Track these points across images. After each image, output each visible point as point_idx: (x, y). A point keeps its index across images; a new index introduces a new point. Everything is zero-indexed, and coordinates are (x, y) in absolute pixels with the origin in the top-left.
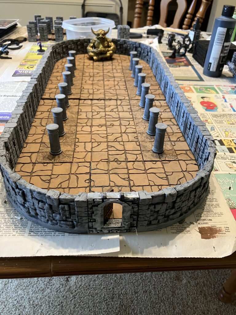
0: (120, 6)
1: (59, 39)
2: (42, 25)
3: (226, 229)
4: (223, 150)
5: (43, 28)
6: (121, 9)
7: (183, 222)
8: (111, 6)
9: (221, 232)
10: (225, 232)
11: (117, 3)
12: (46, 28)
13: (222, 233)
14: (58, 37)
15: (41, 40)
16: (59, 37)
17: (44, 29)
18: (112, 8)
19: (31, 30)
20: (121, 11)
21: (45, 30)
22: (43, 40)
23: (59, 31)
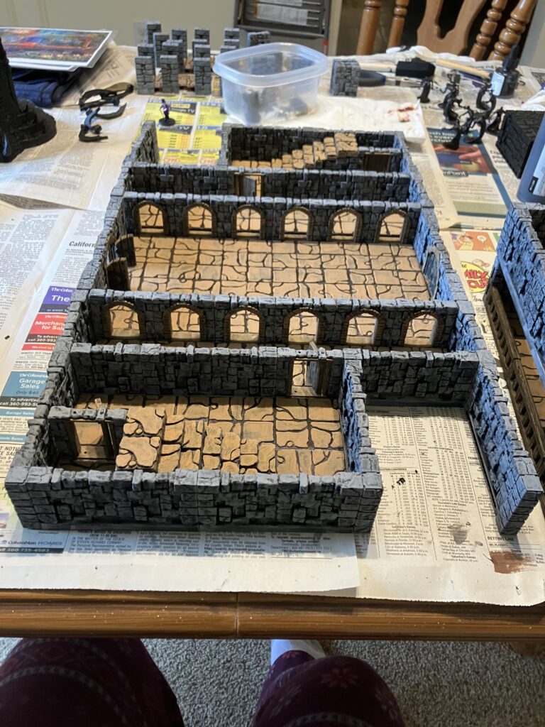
1: (204, 89)
2: (167, 59)
3: (538, 558)
5: (169, 65)
7: (464, 541)
9: (530, 563)
10: (535, 563)
12: (176, 64)
13: (531, 565)
14: (201, 85)
15: (164, 89)
16: (203, 84)
17: (172, 66)
19: (145, 69)
21: (175, 68)
22: (168, 90)
23: (204, 71)
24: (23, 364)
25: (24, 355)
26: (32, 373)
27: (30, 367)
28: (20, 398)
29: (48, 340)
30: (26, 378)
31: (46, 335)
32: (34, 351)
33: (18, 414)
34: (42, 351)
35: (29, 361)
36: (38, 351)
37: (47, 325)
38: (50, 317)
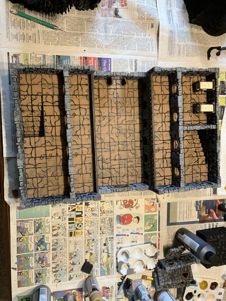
4: (71, 215)
24: (73, 59)
25: (77, 58)
26: (70, 62)
27: (73, 61)
28: (60, 61)
29: (85, 64)
30: (68, 61)
31: (87, 63)
32: (79, 61)
33: (54, 62)
34: (79, 63)
35: (75, 60)
36: (79, 62)
37: (91, 62)
38: (96, 62)
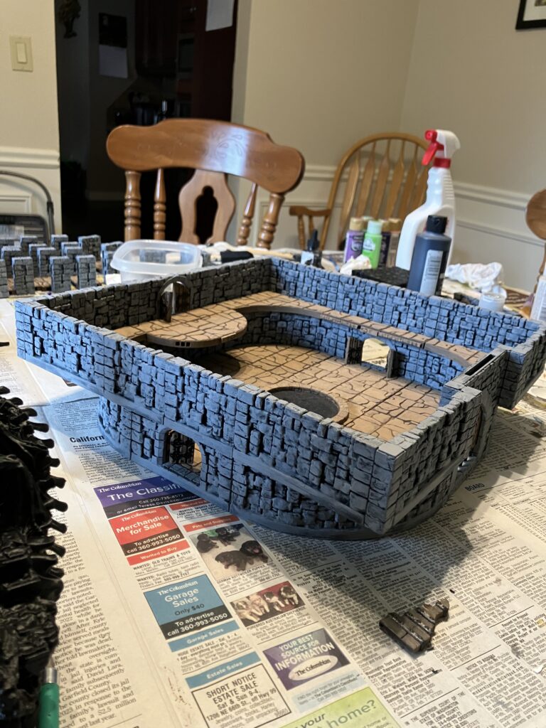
0: (46, 199)
1: (63, 287)
2: (22, 260)
6: (50, 205)
8: (24, 201)
11: (35, 194)
12: (31, 265)
14: (60, 283)
15: (18, 292)
16: (62, 282)
17: (27, 267)
18: (25, 203)
20: (50, 210)
21: (30, 269)
22: (23, 291)
23: (63, 269)
24: (150, 580)
25: (140, 570)
26: (172, 586)
27: (162, 580)
28: (188, 618)
29: (154, 544)
30: (172, 594)
31: (146, 539)
32: (150, 562)
33: (203, 637)
34: (160, 559)
35: (154, 574)
36: (155, 560)
37: (134, 529)
38: (128, 519)
